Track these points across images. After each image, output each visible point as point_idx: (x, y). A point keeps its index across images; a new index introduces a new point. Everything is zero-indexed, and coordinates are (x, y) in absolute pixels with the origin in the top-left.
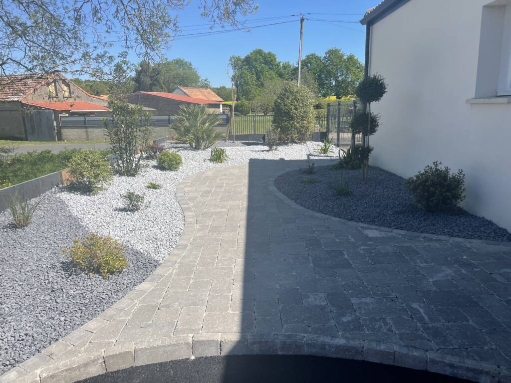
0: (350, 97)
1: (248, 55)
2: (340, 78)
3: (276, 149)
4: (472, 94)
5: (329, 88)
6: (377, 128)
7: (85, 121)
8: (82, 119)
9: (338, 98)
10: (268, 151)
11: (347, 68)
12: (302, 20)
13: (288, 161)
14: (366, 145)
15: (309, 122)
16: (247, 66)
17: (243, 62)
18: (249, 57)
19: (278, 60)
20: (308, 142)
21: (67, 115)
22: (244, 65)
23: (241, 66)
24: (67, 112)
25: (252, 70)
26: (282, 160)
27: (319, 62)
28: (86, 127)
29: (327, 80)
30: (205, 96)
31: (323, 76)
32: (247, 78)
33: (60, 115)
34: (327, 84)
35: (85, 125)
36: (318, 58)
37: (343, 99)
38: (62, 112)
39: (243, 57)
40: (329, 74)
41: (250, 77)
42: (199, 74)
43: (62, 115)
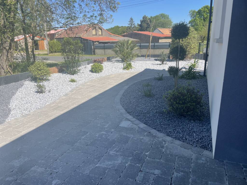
7: (104, 46)
8: (103, 45)
16: (199, 15)
17: (196, 13)
18: (200, 10)
21: (98, 43)
22: (197, 15)
23: (195, 15)
24: (98, 42)
25: (201, 17)
28: (104, 49)
33: (95, 43)
35: (104, 48)
38: (95, 42)
39: (197, 11)
41: (199, 21)
42: (172, 21)
43: (96, 43)
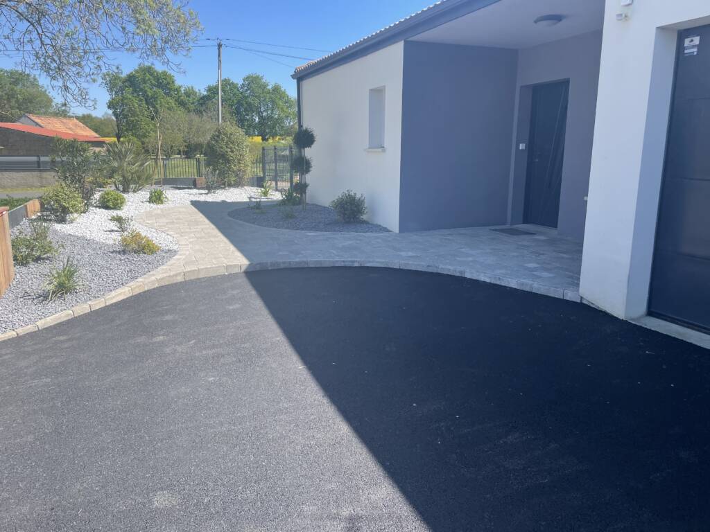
0: (279, 139)
1: (131, 73)
2: (265, 114)
3: (214, 193)
4: (367, 146)
5: (250, 126)
6: (311, 169)
9: (264, 139)
10: (207, 194)
11: (273, 102)
12: (220, 46)
13: (230, 203)
14: (303, 182)
15: (246, 166)
16: (131, 89)
17: (123, 82)
18: (133, 76)
19: (177, 83)
20: (245, 187)
22: (126, 87)
23: (120, 87)
25: (138, 95)
26: (224, 202)
27: (235, 90)
29: (247, 115)
30: (70, 129)
31: (242, 109)
32: (134, 106)
34: (248, 120)
36: (233, 85)
37: (271, 141)
39: (123, 75)
40: (250, 108)
41: (136, 103)
